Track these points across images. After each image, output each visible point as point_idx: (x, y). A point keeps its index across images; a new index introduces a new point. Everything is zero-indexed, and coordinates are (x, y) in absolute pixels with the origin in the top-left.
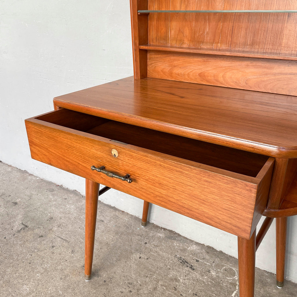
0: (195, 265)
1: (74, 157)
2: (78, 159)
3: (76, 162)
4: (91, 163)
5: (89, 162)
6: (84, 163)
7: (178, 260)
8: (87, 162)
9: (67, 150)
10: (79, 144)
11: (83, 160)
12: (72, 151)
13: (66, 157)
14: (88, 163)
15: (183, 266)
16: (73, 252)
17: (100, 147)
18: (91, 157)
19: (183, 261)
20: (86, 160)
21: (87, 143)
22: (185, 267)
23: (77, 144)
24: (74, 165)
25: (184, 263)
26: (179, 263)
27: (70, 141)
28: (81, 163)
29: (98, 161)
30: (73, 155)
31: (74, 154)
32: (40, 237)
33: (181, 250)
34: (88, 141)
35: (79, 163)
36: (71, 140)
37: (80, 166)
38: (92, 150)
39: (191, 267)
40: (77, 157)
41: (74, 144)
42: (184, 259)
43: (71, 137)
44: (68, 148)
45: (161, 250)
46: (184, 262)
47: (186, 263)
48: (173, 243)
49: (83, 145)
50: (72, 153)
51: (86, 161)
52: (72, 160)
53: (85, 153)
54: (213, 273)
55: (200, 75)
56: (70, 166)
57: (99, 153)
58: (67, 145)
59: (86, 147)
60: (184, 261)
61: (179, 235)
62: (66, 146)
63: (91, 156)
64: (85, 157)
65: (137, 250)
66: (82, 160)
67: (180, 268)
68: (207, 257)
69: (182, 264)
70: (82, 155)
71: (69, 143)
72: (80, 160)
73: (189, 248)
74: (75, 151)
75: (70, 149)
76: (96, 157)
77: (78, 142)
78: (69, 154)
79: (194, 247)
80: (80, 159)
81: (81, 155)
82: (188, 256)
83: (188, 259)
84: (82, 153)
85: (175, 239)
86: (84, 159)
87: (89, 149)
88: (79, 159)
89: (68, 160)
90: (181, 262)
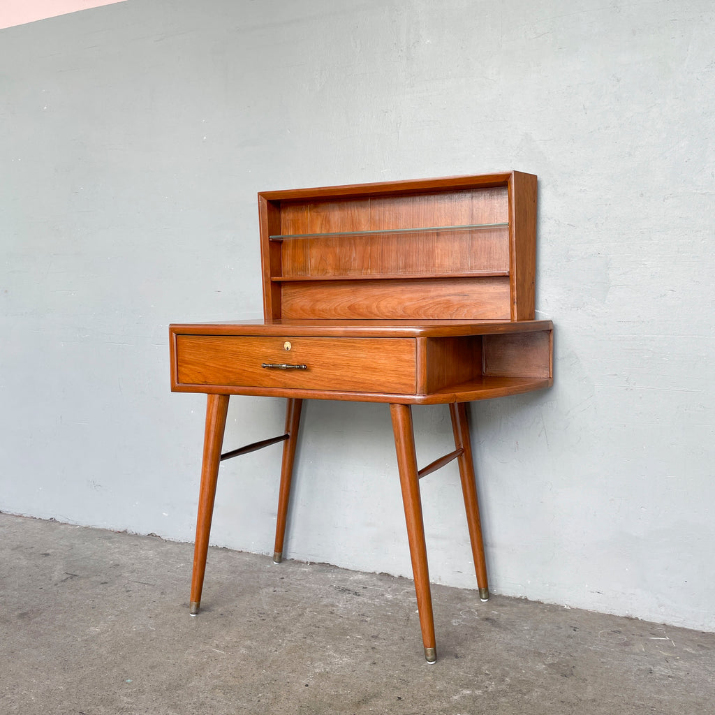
0: (362, 591)
15: (342, 594)
16: (162, 593)
25: (345, 591)
32: (102, 583)
39: (356, 594)
45: (307, 582)
47: (347, 591)
54: (389, 597)
55: (350, 308)
60: (344, 589)
61: (336, 567)
65: (269, 585)
68: (380, 583)
73: (352, 578)
79: (360, 577)
82: (351, 584)
83: (351, 588)
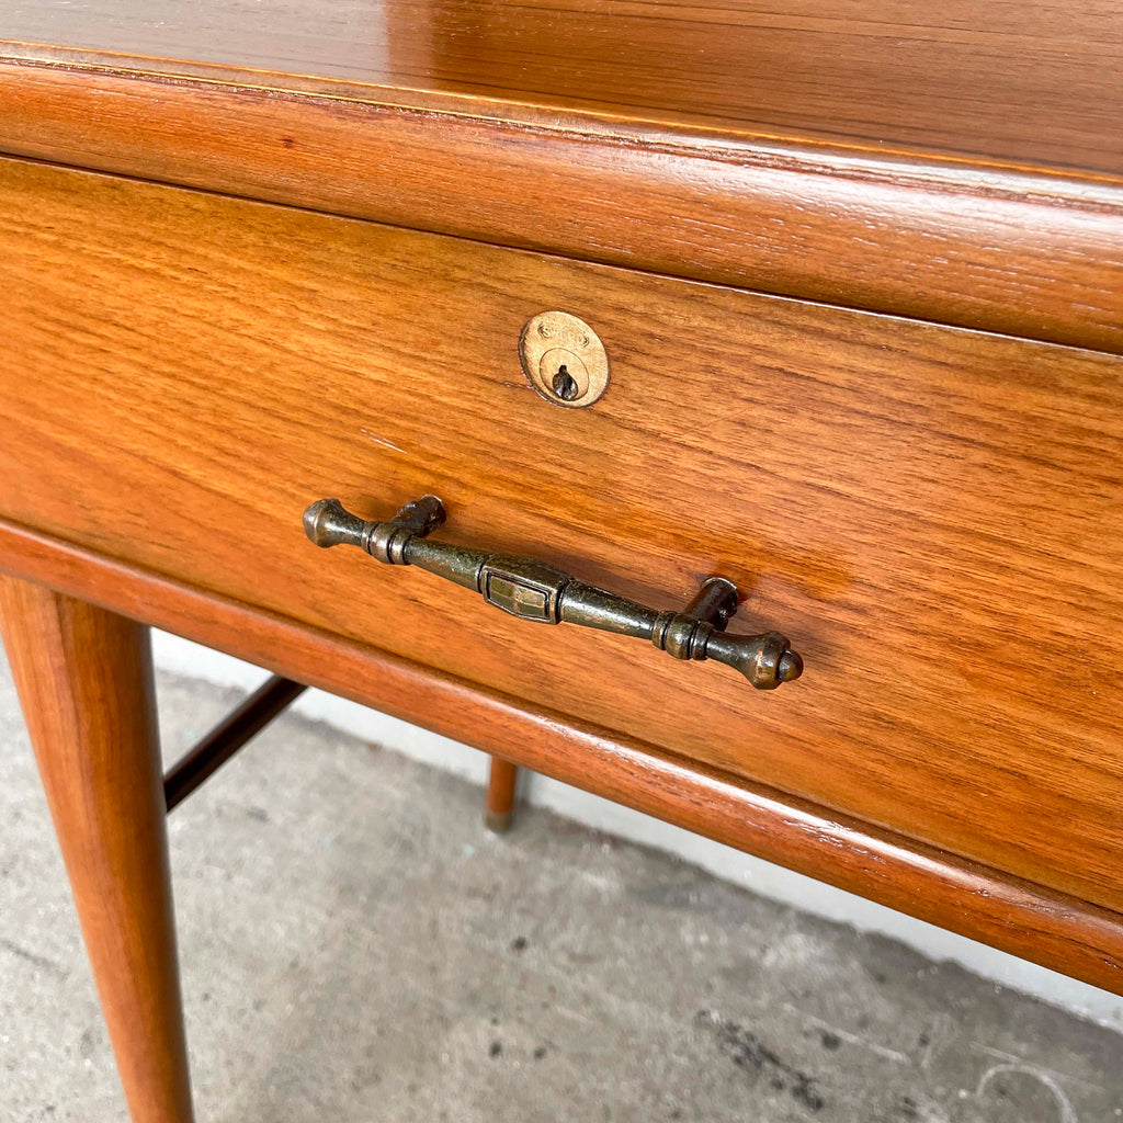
1: (118, 412)
2: (156, 429)
3: (144, 458)
4: (289, 471)
5: (271, 460)
6: (226, 468)
7: (721, 1048)
8: (249, 461)
9: (45, 348)
10: (154, 284)
11: (214, 438)
12: (100, 359)
13: (54, 421)
14: (262, 466)
15: (751, 1085)
17: (386, 304)
18: (295, 409)
19: (748, 1052)
20: (246, 441)
21: (235, 262)
22: (765, 1093)
23: (140, 285)
24: (136, 486)
25: (758, 1064)
26: (725, 1064)
27: (60, 259)
28: (195, 474)
29: (364, 446)
30: (112, 395)
31: (117, 390)
33: (727, 974)
34: (251, 238)
35: (175, 473)
36: (73, 244)
37: (193, 502)
38: (295, 335)
39: (804, 1090)
40: (149, 416)
41: (102, 288)
42: (751, 1037)
43: (65, 211)
44: (58, 335)
46: (756, 1058)
47: (768, 1065)
48: (673, 927)
49: (199, 288)
50: (95, 380)
51: (243, 449)
52: (105, 443)
53: (222, 373)
56: (92, 493)
57: (375, 364)
58: (36, 304)
59: (232, 312)
60: (753, 1047)
62: (32, 311)
63: (291, 400)
64: (227, 415)
66: (198, 438)
67: (736, 1104)
69: (743, 1074)
70: (194, 392)
71: (50, 280)
72: (182, 441)
74: (123, 353)
75: (77, 336)
76: (345, 411)
77: (147, 265)
78: (69, 384)
80: (182, 433)
81: (186, 390)
84: (198, 372)
85: (681, 904)
86: (221, 430)
87: (260, 325)
88: (170, 428)
89: (72, 441)
90: (738, 1061)
